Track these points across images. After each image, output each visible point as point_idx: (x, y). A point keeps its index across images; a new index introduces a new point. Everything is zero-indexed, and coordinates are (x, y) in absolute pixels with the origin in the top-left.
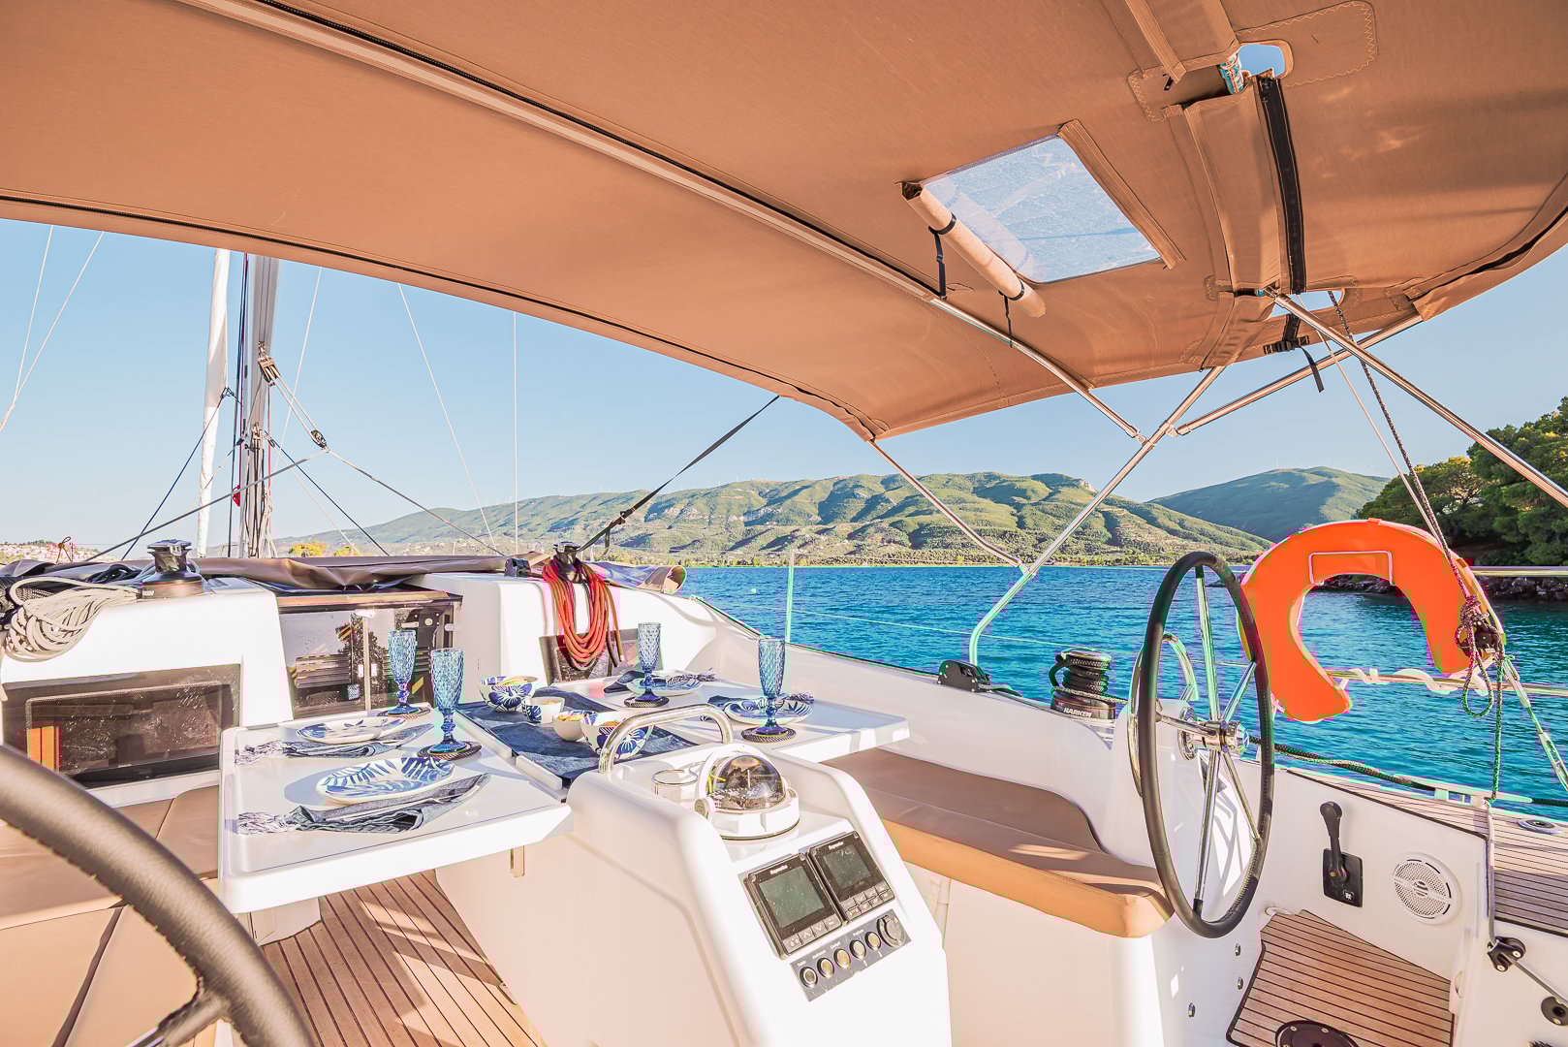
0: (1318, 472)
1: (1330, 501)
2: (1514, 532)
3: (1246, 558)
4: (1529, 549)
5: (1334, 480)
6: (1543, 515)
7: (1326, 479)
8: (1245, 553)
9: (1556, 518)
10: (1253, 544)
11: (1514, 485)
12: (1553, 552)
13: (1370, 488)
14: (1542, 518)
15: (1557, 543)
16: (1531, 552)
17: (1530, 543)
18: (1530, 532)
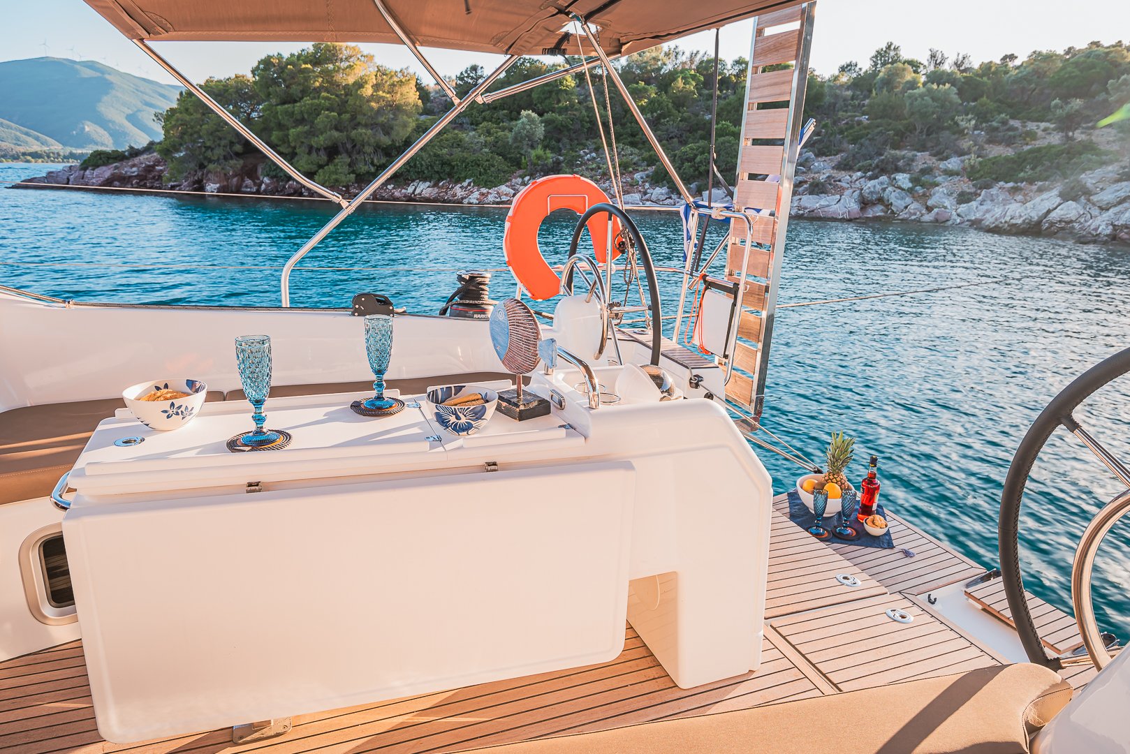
0: (91, 65)
1: (105, 98)
2: (286, 145)
3: (24, 154)
4: (296, 159)
5: (107, 77)
6: (305, 132)
7: (99, 74)
8: (22, 149)
9: (314, 135)
10: (29, 139)
11: (286, 106)
12: (312, 162)
13: (142, 89)
14: (306, 135)
15: (314, 155)
16: (298, 161)
17: (296, 154)
18: (298, 146)
